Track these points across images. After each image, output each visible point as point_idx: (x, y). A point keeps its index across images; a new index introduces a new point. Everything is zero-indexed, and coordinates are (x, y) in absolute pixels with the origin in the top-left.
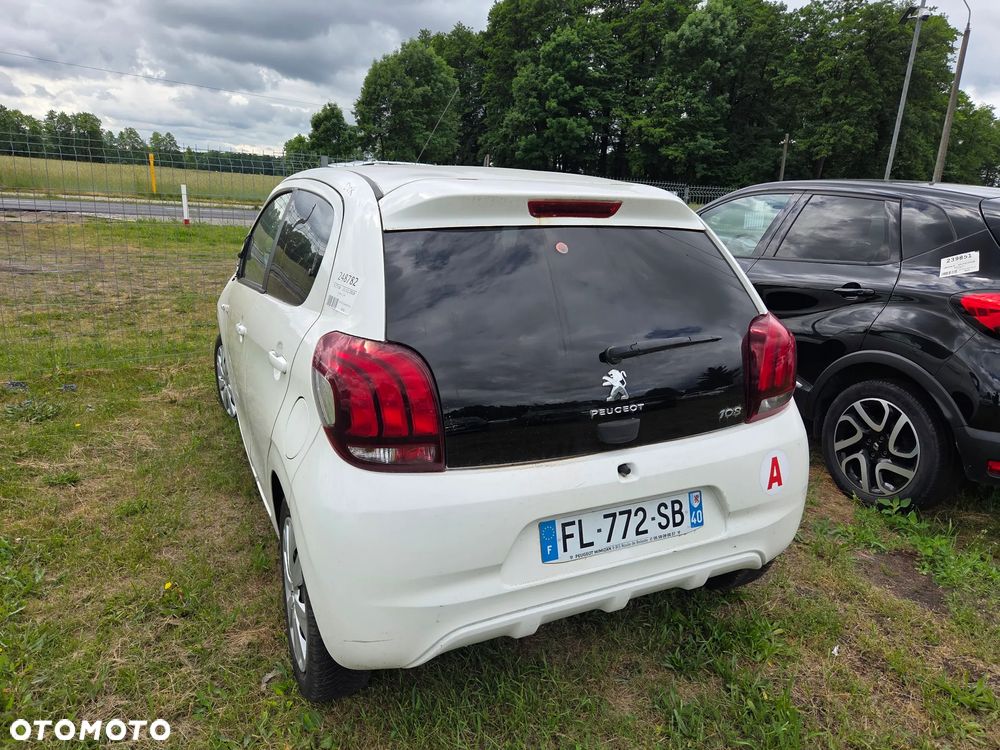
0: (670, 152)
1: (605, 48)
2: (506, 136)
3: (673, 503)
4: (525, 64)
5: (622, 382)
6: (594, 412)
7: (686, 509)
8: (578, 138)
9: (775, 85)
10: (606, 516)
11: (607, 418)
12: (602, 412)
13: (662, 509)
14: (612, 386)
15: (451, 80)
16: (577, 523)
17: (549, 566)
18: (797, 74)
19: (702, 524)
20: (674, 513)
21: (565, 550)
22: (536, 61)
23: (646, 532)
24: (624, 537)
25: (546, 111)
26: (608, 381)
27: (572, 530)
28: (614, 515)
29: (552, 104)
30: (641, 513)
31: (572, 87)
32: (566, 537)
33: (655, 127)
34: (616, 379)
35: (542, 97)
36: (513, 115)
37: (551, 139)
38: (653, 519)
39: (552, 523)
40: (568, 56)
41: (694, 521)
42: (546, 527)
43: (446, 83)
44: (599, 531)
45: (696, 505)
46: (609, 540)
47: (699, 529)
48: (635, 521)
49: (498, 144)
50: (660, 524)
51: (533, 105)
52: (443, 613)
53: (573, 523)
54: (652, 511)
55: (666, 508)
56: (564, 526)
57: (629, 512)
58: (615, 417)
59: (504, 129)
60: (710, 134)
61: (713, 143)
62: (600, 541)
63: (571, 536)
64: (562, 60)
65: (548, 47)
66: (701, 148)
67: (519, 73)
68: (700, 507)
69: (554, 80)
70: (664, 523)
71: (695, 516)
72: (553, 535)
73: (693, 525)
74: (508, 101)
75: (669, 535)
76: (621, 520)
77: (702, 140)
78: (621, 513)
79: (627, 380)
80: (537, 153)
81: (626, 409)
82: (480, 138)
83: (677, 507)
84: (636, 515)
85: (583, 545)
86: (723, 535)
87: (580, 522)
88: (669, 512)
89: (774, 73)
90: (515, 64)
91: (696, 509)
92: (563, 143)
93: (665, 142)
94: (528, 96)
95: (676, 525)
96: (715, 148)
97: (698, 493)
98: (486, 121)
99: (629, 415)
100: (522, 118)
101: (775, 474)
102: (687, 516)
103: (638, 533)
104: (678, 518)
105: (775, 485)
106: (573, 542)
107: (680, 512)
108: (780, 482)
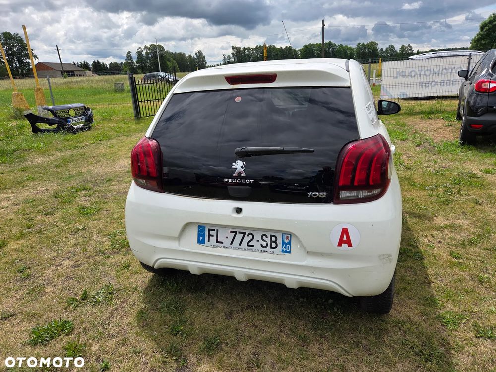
3: (272, 236)
5: (242, 167)
6: (226, 180)
7: (279, 241)
10: (231, 232)
11: (232, 184)
12: (230, 180)
13: (264, 237)
14: (236, 168)
16: (216, 230)
17: (200, 246)
19: (289, 252)
20: (271, 241)
21: (209, 241)
23: (253, 246)
24: (240, 244)
26: (235, 165)
27: (213, 233)
28: (236, 233)
30: (251, 236)
32: (209, 235)
34: (239, 165)
38: (258, 241)
39: (204, 227)
41: (285, 250)
42: (201, 228)
44: (227, 237)
45: (286, 241)
46: (231, 243)
47: (287, 255)
48: (247, 238)
50: (262, 245)
52: (155, 249)
53: (214, 230)
54: (258, 236)
55: (267, 237)
56: (209, 230)
57: (244, 233)
58: (237, 184)
62: (227, 242)
63: (213, 235)
68: (289, 243)
70: (265, 245)
71: (285, 247)
72: (205, 232)
73: (283, 251)
75: (267, 251)
76: (239, 236)
78: (239, 232)
79: (245, 167)
81: (243, 181)
83: (274, 239)
84: (248, 235)
85: (217, 242)
86: (303, 263)
87: (217, 230)
88: (268, 240)
91: (286, 244)
95: (271, 248)
97: (289, 235)
99: (245, 184)
101: (345, 238)
102: (280, 246)
103: (248, 245)
104: (274, 245)
105: (345, 245)
106: (213, 239)
107: (275, 242)
108: (350, 245)
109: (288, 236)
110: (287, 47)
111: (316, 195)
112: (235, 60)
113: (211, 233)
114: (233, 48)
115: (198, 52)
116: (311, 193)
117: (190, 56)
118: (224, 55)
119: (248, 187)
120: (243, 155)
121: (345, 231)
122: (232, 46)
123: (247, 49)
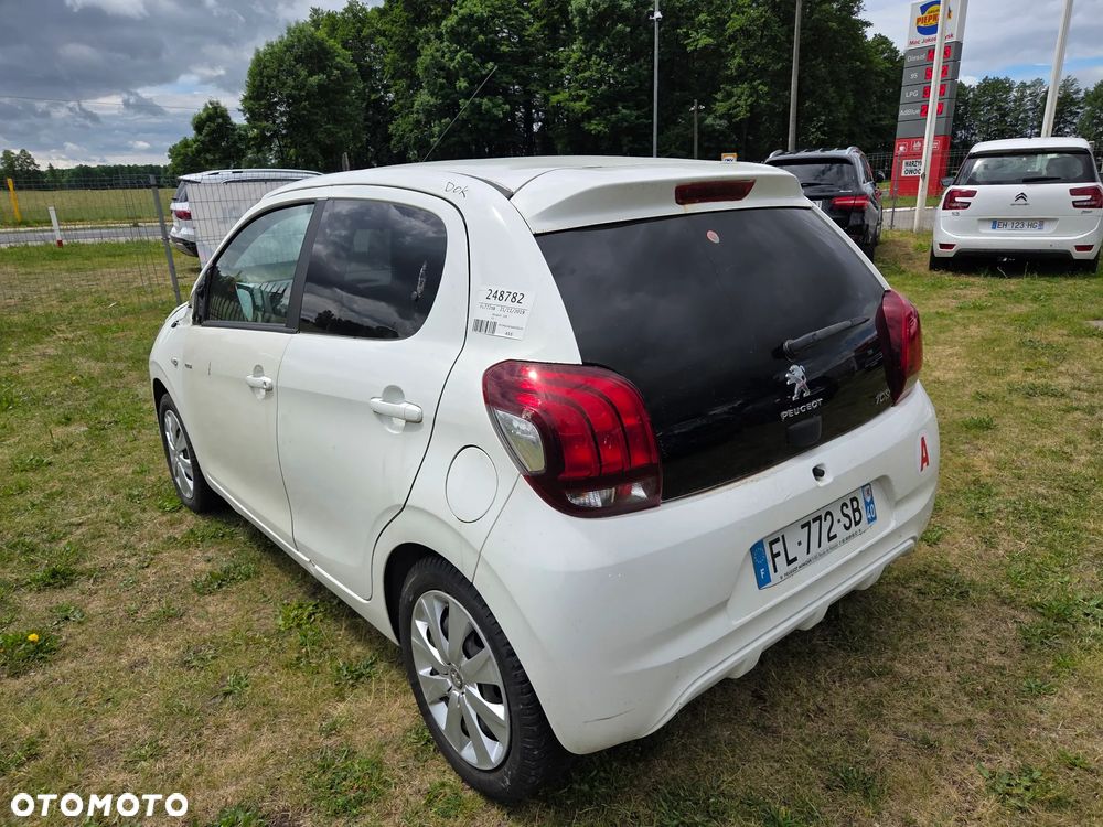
0: (594, 126)
1: (512, 20)
2: (418, 122)
3: (853, 500)
4: (428, 41)
5: (803, 378)
6: (784, 414)
7: (862, 505)
8: (495, 119)
9: (689, 49)
10: (803, 527)
12: (790, 413)
13: (845, 509)
15: (348, 65)
16: (781, 539)
17: (765, 591)
18: (709, 35)
19: (876, 518)
20: (854, 511)
21: (776, 571)
22: (439, 37)
23: (835, 536)
24: (820, 545)
25: (456, 92)
26: (791, 378)
27: (778, 547)
28: (808, 524)
29: (462, 84)
30: (829, 517)
31: (483, 63)
32: (774, 556)
33: (574, 101)
35: (451, 77)
36: (424, 98)
37: (465, 122)
38: (839, 521)
39: (761, 544)
40: (475, 29)
41: (870, 516)
42: (757, 548)
43: (343, 70)
44: (799, 543)
45: (869, 499)
46: (808, 552)
47: (875, 524)
48: (826, 525)
49: (411, 131)
50: (845, 525)
51: (442, 85)
53: (778, 540)
54: (837, 515)
55: (847, 507)
56: (771, 544)
57: (819, 518)
58: (801, 417)
59: (415, 115)
60: (630, 104)
61: (635, 113)
62: (802, 554)
63: (778, 554)
64: (468, 34)
65: (451, 21)
66: (624, 119)
67: (424, 52)
68: (872, 502)
69: (461, 57)
70: (848, 524)
71: (870, 511)
72: (764, 557)
73: (869, 521)
74: (415, 84)
75: (854, 535)
76: (815, 528)
77: (624, 111)
78: (814, 521)
80: (454, 139)
81: (809, 406)
82: (391, 126)
83: (855, 505)
84: (825, 520)
85: (789, 562)
86: (892, 525)
88: (849, 511)
89: (687, 36)
90: (417, 43)
91: (869, 504)
92: (481, 125)
93: (588, 116)
94: (437, 76)
95: (857, 523)
96: (638, 118)
97: (869, 487)
98: (395, 107)
99: (812, 413)
100: (433, 101)
102: (864, 513)
103: (830, 539)
106: (781, 561)
107: (858, 510)
109: (866, 488)
111: (883, 396)
113: (776, 548)
116: (878, 396)
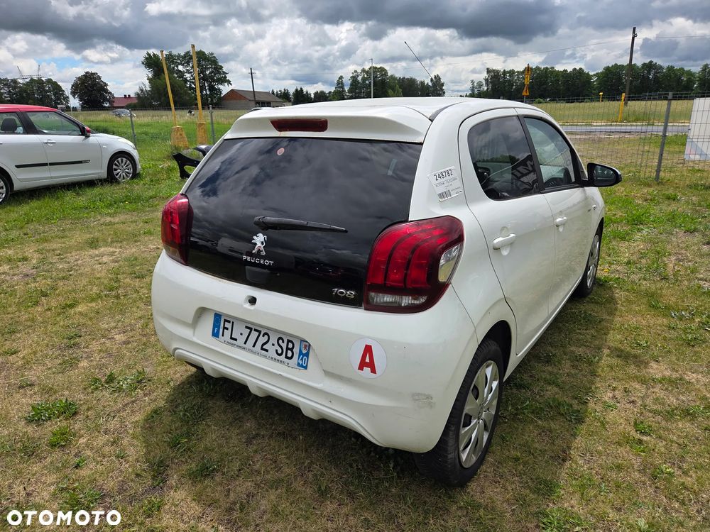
3: (288, 341)
5: (262, 243)
6: (245, 257)
7: (296, 350)
10: (247, 328)
11: (251, 264)
12: (249, 259)
13: (280, 341)
14: (256, 244)
16: (231, 323)
17: (214, 339)
19: (306, 368)
20: (287, 348)
21: (223, 336)
23: (267, 351)
26: (255, 240)
28: (251, 329)
30: (266, 338)
32: (224, 328)
38: (273, 345)
39: (220, 317)
41: (301, 363)
42: (218, 316)
44: (241, 334)
45: (304, 352)
46: (245, 343)
47: (303, 371)
48: (262, 340)
50: (277, 350)
52: (172, 336)
53: (229, 322)
54: (273, 340)
55: (283, 342)
56: (225, 321)
57: (260, 332)
58: (254, 264)
62: (241, 340)
63: (227, 329)
68: (307, 355)
70: (280, 352)
71: (302, 359)
72: (221, 323)
73: (298, 364)
75: (281, 362)
76: (254, 335)
78: (255, 330)
79: (268, 243)
81: (262, 261)
83: (290, 346)
84: (263, 336)
85: (232, 338)
86: (320, 386)
87: (233, 323)
88: (284, 346)
91: (304, 354)
95: (286, 357)
97: (307, 344)
99: (263, 266)
101: (367, 360)
102: (296, 356)
103: (262, 349)
104: (290, 354)
105: (367, 370)
106: (227, 333)
107: (292, 350)
108: (373, 371)
110: (575, 69)
111: (342, 293)
112: (488, 89)
113: (227, 325)
114: (489, 71)
115: (435, 77)
116: (336, 289)
117: (422, 83)
118: (472, 82)
119: (266, 271)
120: (265, 227)
121: (368, 349)
122: (488, 69)
123: (509, 72)
